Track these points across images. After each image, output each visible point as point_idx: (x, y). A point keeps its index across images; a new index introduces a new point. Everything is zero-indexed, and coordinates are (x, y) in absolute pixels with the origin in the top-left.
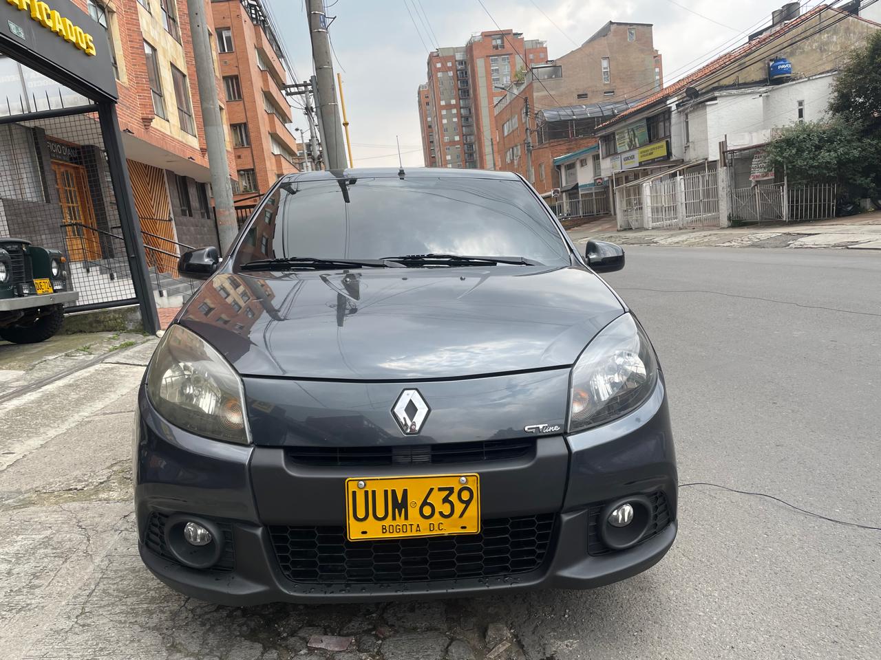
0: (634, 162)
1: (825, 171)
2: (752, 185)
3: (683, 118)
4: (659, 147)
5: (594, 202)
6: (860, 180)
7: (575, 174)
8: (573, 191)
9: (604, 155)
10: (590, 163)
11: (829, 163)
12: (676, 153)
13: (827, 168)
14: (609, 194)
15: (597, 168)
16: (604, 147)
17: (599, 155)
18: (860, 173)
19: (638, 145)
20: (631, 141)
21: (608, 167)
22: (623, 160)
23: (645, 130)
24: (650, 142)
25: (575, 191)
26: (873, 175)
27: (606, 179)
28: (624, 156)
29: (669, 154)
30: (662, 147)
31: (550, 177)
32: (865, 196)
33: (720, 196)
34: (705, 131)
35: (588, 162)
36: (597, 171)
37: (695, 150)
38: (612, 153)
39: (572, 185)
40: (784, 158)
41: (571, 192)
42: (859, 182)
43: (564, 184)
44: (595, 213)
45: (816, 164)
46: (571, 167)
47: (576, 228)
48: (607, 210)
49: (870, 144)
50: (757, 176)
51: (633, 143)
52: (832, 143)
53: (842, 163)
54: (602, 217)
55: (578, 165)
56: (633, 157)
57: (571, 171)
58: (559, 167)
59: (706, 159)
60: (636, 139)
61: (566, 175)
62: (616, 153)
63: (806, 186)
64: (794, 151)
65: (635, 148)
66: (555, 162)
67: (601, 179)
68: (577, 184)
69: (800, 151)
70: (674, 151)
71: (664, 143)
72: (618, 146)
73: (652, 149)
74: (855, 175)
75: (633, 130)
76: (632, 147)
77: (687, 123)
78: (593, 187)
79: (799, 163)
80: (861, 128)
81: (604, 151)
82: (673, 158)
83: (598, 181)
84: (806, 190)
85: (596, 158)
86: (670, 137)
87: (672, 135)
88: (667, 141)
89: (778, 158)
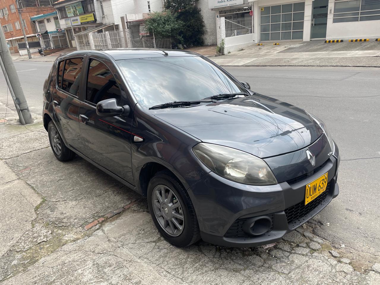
0: (78, 22)
1: (168, 33)
2: (141, 38)
3: (99, 4)
4: (90, 16)
5: (59, 41)
6: (179, 37)
7: (45, 26)
8: (45, 35)
9: (61, 18)
10: (53, 21)
11: (168, 30)
12: (99, 20)
13: (168, 32)
14: (66, 37)
15: (57, 24)
16: (60, 14)
17: (58, 17)
18: (178, 34)
19: (78, 14)
20: (74, 11)
21: (63, 24)
22: (72, 21)
23: (81, 7)
24: (85, 13)
25: (46, 34)
26: (182, 35)
27: (63, 30)
28: (72, 19)
29: (96, 20)
30: (92, 16)
31: (31, 27)
32: (180, 44)
33: (127, 42)
34: (112, 11)
35: (51, 20)
36: (58, 25)
37: (107, 19)
38: (64, 17)
39: (44, 32)
40: (153, 27)
41: (44, 35)
42: (178, 38)
43: (39, 31)
44: (61, 46)
45: (165, 30)
46: (41, 22)
47: (53, 54)
48: (67, 45)
49: (180, 23)
50: (142, 34)
51: (76, 13)
52: (169, 22)
53: (173, 30)
54: (65, 49)
55: (46, 22)
56: (77, 20)
57: (41, 24)
58: (34, 22)
59: (114, 24)
60: (77, 11)
61: (39, 26)
62: (67, 17)
63: (162, 39)
64: (156, 24)
65: (77, 15)
66: (31, 19)
67: (61, 29)
68: (47, 31)
69: (159, 24)
70: (97, 19)
71: (92, 14)
72: (68, 14)
73: (86, 17)
74: (176, 35)
75: (74, 6)
76: (75, 15)
77: (102, 6)
78: (58, 33)
79: (159, 29)
80: (177, 16)
81: (60, 16)
82: (98, 22)
83: (59, 30)
84: (162, 41)
85: (56, 18)
86: (95, 12)
87: (96, 11)
88: (94, 14)
89: (151, 27)
